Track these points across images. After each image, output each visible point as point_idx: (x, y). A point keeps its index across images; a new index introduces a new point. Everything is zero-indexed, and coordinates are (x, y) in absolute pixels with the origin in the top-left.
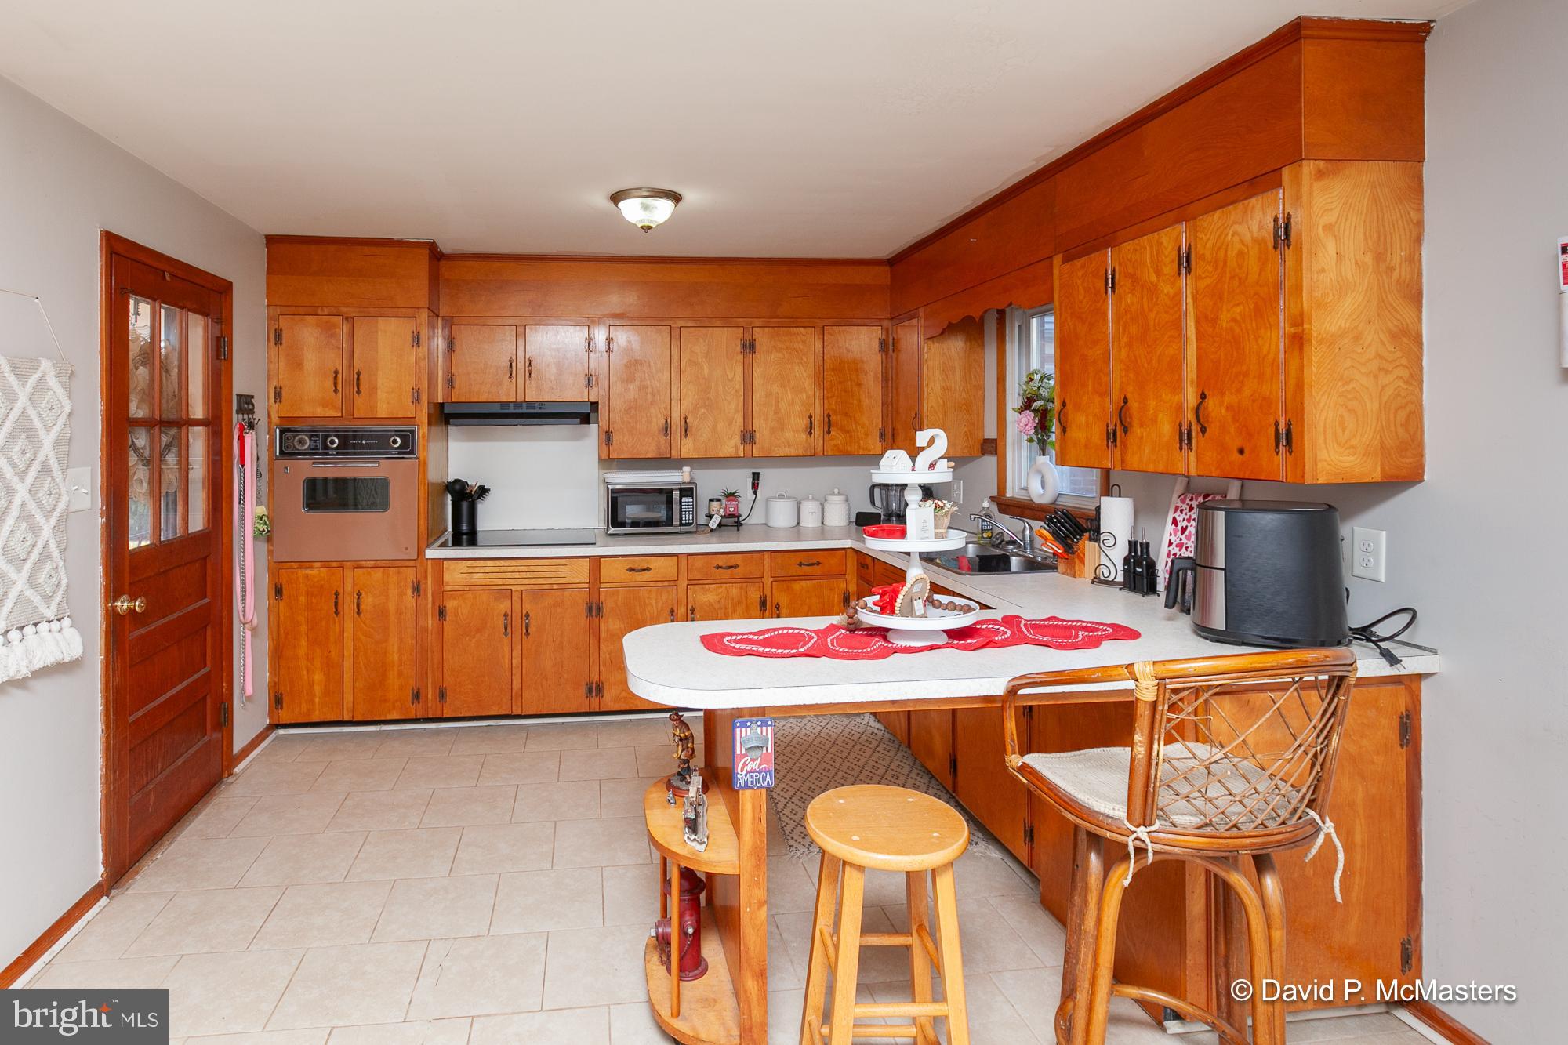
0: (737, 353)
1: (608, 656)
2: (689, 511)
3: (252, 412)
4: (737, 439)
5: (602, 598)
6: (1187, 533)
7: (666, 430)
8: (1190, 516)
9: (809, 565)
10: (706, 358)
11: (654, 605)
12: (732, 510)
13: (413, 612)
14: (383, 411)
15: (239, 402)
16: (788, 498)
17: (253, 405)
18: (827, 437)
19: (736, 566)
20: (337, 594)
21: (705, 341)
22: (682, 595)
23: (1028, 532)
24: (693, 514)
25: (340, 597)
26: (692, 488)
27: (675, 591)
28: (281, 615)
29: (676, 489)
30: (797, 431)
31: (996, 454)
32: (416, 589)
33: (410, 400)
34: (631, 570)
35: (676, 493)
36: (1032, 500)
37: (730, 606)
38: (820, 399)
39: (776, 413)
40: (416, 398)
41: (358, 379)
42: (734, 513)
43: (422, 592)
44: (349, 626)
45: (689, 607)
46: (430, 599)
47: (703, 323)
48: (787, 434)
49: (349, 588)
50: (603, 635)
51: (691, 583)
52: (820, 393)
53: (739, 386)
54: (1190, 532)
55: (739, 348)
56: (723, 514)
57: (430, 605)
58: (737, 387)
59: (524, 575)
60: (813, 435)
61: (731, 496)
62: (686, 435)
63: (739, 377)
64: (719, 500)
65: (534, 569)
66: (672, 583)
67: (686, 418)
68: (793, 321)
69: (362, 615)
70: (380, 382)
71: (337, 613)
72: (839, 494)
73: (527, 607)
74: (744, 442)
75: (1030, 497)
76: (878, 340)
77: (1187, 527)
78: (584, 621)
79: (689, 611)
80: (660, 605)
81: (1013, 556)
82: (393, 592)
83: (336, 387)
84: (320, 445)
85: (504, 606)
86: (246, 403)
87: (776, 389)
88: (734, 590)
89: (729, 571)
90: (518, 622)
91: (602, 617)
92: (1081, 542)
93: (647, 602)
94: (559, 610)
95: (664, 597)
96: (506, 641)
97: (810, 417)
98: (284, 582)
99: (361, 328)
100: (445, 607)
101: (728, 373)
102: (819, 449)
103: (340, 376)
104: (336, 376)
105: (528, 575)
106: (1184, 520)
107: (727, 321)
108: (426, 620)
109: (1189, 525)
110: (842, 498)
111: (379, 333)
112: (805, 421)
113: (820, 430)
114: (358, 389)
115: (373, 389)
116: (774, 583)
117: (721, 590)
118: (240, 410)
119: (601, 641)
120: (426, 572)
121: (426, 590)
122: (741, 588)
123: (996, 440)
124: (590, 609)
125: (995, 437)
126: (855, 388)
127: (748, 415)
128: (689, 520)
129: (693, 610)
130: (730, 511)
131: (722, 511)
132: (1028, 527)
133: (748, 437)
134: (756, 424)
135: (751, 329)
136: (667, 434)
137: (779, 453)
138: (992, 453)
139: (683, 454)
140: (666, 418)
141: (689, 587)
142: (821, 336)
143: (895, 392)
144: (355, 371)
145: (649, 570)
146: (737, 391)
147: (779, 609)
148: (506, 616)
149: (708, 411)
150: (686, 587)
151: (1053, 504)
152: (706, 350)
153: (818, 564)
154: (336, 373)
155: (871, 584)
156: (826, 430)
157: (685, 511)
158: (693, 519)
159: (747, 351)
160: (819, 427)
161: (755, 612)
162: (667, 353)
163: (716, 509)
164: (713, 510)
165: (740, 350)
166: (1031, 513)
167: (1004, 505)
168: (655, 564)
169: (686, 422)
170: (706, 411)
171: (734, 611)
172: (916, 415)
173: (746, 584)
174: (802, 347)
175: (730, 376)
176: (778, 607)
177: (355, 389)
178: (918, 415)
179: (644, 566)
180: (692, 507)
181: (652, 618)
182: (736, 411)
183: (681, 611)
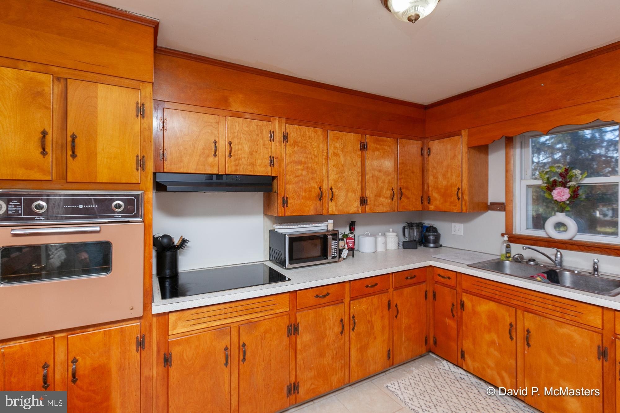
0: (358, 150)
1: (302, 362)
2: (335, 249)
4: (357, 203)
5: (298, 320)
7: (320, 197)
9: (411, 278)
10: (342, 151)
11: (331, 318)
12: (351, 245)
13: (137, 365)
14: (103, 176)
16: (371, 235)
18: (400, 201)
19: (376, 284)
20: (45, 367)
21: (341, 141)
22: (347, 309)
23: (559, 256)
24: (337, 251)
25: (50, 369)
26: (337, 233)
27: (343, 307)
29: (329, 235)
30: (387, 198)
31: (505, 210)
32: (141, 344)
33: (134, 167)
34: (317, 296)
35: (330, 237)
36: (551, 238)
37: (373, 310)
38: (396, 179)
39: (377, 187)
40: (141, 163)
41: (73, 142)
42: (352, 247)
43: (147, 344)
45: (351, 316)
46: (155, 348)
48: (382, 199)
49: (61, 357)
50: (299, 347)
51: (352, 299)
52: (396, 176)
53: (359, 170)
56: (347, 248)
57: (155, 356)
58: (358, 170)
59: (241, 313)
60: (393, 200)
61: (346, 237)
62: (331, 200)
63: (359, 164)
64: (344, 240)
65: (249, 307)
66: (341, 301)
67: (331, 189)
68: (385, 133)
69: (78, 382)
70: (100, 147)
71: (47, 386)
72: (393, 232)
73: (243, 339)
74: (361, 205)
76: (420, 149)
78: (285, 340)
79: (351, 319)
80: (335, 318)
81: (563, 271)
82: (116, 352)
83: (44, 149)
84: (21, 210)
85: (225, 342)
88: (375, 300)
89: (372, 288)
90: (235, 352)
91: (298, 334)
93: (327, 317)
94: (268, 335)
95: (338, 311)
96: (226, 370)
97: (392, 189)
99: (78, 91)
100: (171, 354)
101: (354, 162)
102: (396, 209)
103: (49, 138)
104: (44, 137)
105: (245, 312)
107: (352, 129)
108: (151, 369)
110: (395, 234)
111: (99, 98)
112: (390, 192)
114: (73, 153)
115: (92, 154)
116: (394, 291)
117: (368, 301)
119: (298, 352)
120: (151, 325)
121: (151, 342)
122: (379, 298)
123: (504, 203)
124: (289, 331)
125: (503, 201)
126: (412, 175)
127: (363, 189)
128: (335, 254)
129: (353, 317)
130: (350, 246)
131: (346, 246)
132: (559, 253)
133: (363, 201)
134: (368, 193)
135: (364, 136)
136: (320, 200)
137: (378, 210)
138: (500, 210)
139: (330, 212)
140: (320, 188)
141: (351, 302)
142: (396, 144)
143: (431, 178)
144: (69, 134)
145: (329, 295)
146: (358, 173)
147: (397, 307)
148: (226, 349)
149: (343, 185)
150: (349, 302)
151: (571, 239)
152: (342, 147)
153: (415, 276)
154: (44, 134)
155: (453, 288)
156: (399, 197)
157: (333, 249)
158: (337, 254)
159: (363, 149)
160: (396, 196)
161: (386, 312)
162: (321, 146)
163: (343, 245)
164: (341, 246)
165: (359, 148)
166: (546, 244)
167: (514, 239)
168: (332, 290)
169: (332, 191)
170: (342, 185)
171: (375, 313)
172: (459, 189)
173: (380, 295)
174: (389, 149)
175: (355, 163)
176: (396, 306)
177: (70, 152)
178: (461, 190)
179: (325, 292)
180: (336, 246)
181: (330, 328)
182: (358, 185)
183: (347, 319)
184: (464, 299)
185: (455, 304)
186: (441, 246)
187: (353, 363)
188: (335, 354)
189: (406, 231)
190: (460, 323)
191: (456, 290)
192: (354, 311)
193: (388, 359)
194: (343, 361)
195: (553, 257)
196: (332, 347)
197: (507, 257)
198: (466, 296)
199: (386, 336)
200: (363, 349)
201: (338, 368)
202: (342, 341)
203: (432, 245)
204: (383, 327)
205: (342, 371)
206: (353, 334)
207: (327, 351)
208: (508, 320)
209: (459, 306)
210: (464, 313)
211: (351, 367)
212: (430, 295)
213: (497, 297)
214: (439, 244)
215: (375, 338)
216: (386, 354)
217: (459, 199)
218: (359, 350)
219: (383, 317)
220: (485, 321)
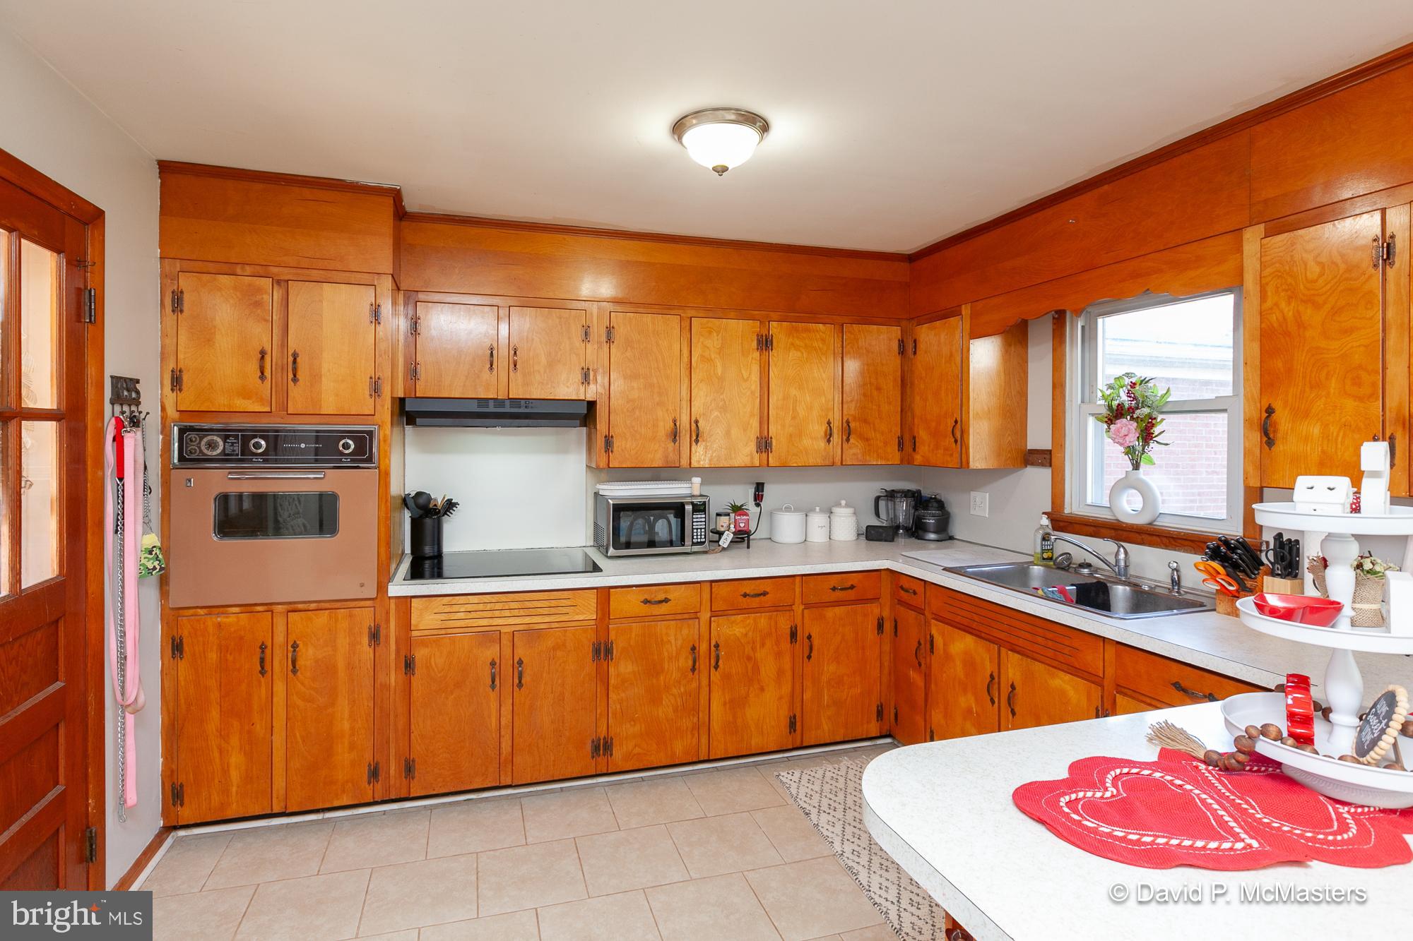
0: (753, 349)
1: (618, 707)
2: (701, 529)
3: (138, 404)
4: (752, 447)
5: (612, 636)
7: (675, 435)
9: (841, 589)
10: (719, 354)
11: (673, 641)
12: (742, 525)
13: (370, 665)
14: (329, 406)
15: (114, 386)
16: (797, 510)
17: (138, 393)
18: (845, 445)
19: (765, 594)
20: (263, 648)
21: (718, 336)
22: (704, 629)
23: (1122, 556)
24: (705, 532)
25: (268, 651)
26: (706, 502)
27: (697, 626)
28: (181, 679)
29: (688, 503)
30: (816, 438)
31: (1051, 466)
32: (375, 636)
33: (367, 393)
34: (646, 602)
35: (689, 508)
36: (1119, 519)
37: (758, 639)
38: (839, 404)
39: (794, 418)
40: (376, 389)
41: (295, 361)
42: (745, 529)
43: (382, 639)
44: (280, 688)
45: (713, 643)
46: (393, 647)
47: (716, 311)
48: (805, 442)
49: (280, 638)
50: (612, 681)
51: (715, 614)
52: (838, 397)
53: (756, 386)
55: (755, 344)
56: (734, 530)
57: (393, 656)
58: (753, 387)
59: (516, 613)
60: (831, 443)
61: (738, 509)
62: (697, 441)
63: (756, 376)
64: (728, 515)
65: (529, 605)
66: (693, 616)
67: (697, 422)
68: (811, 315)
69: (299, 673)
70: (325, 367)
71: (263, 672)
72: (847, 506)
73: (520, 652)
74: (759, 450)
75: (1115, 516)
76: (897, 342)
78: (590, 667)
79: (713, 648)
80: (679, 642)
82: (343, 642)
83: (262, 373)
84: (238, 448)
85: (491, 652)
86: (126, 390)
87: (794, 392)
88: (763, 621)
89: (757, 599)
90: (507, 669)
91: (612, 659)
92: (1259, 577)
93: (665, 639)
94: (559, 653)
95: (685, 631)
96: (493, 696)
97: (829, 423)
98: (185, 633)
99: (300, 296)
100: (414, 658)
101: (743, 372)
102: (838, 459)
103: (268, 358)
104: (263, 358)
105: (522, 612)
107: (742, 313)
108: (388, 674)
110: (850, 510)
111: (325, 304)
112: (823, 428)
113: (838, 438)
114: (295, 376)
115: (316, 377)
116: (805, 611)
117: (748, 621)
118: (117, 399)
119: (611, 688)
120: (388, 613)
121: (387, 637)
122: (770, 618)
123: (1050, 451)
124: (597, 651)
125: (1050, 448)
126: (875, 393)
127: (764, 420)
128: (701, 538)
129: (717, 646)
130: (740, 527)
131: (732, 526)
132: (1122, 550)
133: (764, 444)
134: (773, 430)
135: (767, 323)
136: (674, 440)
137: (796, 463)
138: (1042, 465)
139: (694, 464)
140: (675, 422)
141: (713, 619)
142: (840, 335)
143: (917, 398)
144: (291, 352)
145: (669, 601)
146: (753, 393)
147: (811, 639)
148: (493, 664)
149: (721, 414)
150: (709, 619)
151: (1150, 524)
152: (720, 346)
153: (852, 587)
154: (263, 354)
155: (920, 611)
156: (845, 438)
157: (697, 529)
158: (705, 538)
159: (764, 348)
160: (838, 434)
161: (786, 645)
162: (676, 347)
163: (725, 525)
164: (722, 526)
165: (756, 347)
166: (1113, 533)
167: (1062, 522)
168: (674, 594)
169: (697, 426)
170: (719, 415)
171: (763, 645)
172: (956, 422)
173: (775, 613)
174: (821, 345)
175: (745, 375)
176: (809, 637)
177: (291, 376)
178: (959, 423)
179: (661, 597)
180: (705, 523)
181: (670, 658)
182: (752, 415)
183: (703, 647)
184: (934, 632)
185: (922, 642)
186: (951, 538)
187: (716, 726)
188: (679, 704)
189: (882, 504)
190: (927, 677)
191: (923, 614)
192: (719, 635)
193: (790, 733)
194: (695, 720)
195: (1112, 560)
196: (675, 691)
197: (1044, 559)
198: (936, 625)
199: (786, 689)
200: (737, 704)
201: (685, 728)
202: (694, 685)
203: (932, 536)
204: (780, 673)
205: (693, 735)
206: (716, 676)
207: (664, 697)
208: (989, 668)
209: (928, 646)
210: (933, 658)
211: (712, 731)
212: (888, 626)
213: (974, 625)
214: (948, 534)
215: (762, 689)
216: (784, 722)
217: (956, 441)
218: (728, 706)
219: (779, 655)
220: (959, 669)
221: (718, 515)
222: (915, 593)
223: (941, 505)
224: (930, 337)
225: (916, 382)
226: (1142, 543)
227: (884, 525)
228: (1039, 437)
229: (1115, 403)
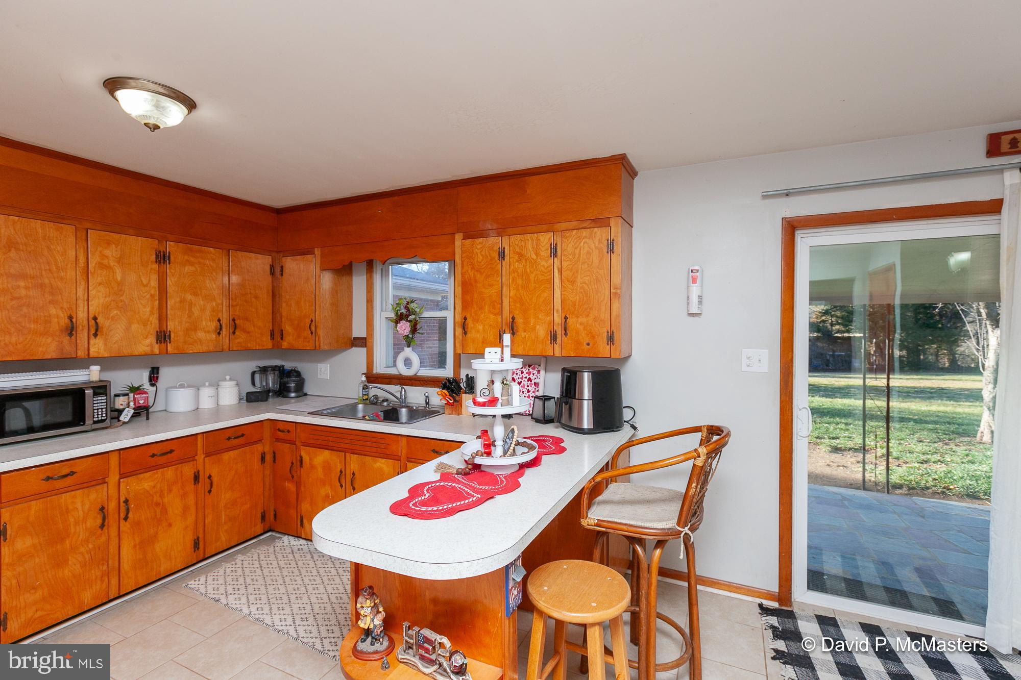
0: (152, 262)
2: (102, 409)
4: (152, 339)
5: (5, 519)
6: (522, 384)
7: (71, 330)
8: (523, 376)
9: (235, 438)
10: (118, 262)
11: (80, 508)
16: (189, 386)
18: (232, 336)
19: (171, 451)
21: (116, 248)
22: (113, 491)
23: (403, 393)
24: (106, 411)
26: (106, 386)
27: (105, 489)
29: (88, 388)
30: (209, 332)
31: (366, 347)
34: (48, 478)
35: (89, 392)
36: (401, 374)
37: (166, 487)
38: (226, 307)
39: (189, 317)
42: (144, 404)
45: (122, 499)
47: (114, 229)
48: (199, 334)
50: (5, 560)
51: (123, 476)
52: (226, 302)
53: (155, 291)
54: (524, 384)
55: (153, 257)
56: (134, 406)
58: (152, 292)
60: (221, 335)
61: (136, 390)
62: (96, 335)
63: (154, 283)
64: (127, 395)
66: (101, 481)
67: (95, 319)
68: (204, 240)
72: (231, 380)
74: (159, 342)
75: (399, 372)
76: (269, 267)
77: (521, 382)
79: (122, 504)
80: (87, 507)
81: (403, 408)
87: (189, 297)
88: (170, 473)
89: (165, 457)
91: (5, 539)
92: (461, 395)
93: (71, 507)
95: (93, 496)
97: (219, 320)
101: (143, 279)
102: (226, 347)
106: (519, 378)
107: (140, 230)
109: (522, 381)
110: (234, 383)
112: (214, 324)
113: (226, 331)
116: (206, 459)
117: (156, 475)
119: (4, 567)
122: (176, 469)
123: (365, 338)
125: (365, 336)
126: (254, 300)
127: (162, 319)
128: (102, 417)
129: (126, 501)
130: (140, 403)
131: (132, 404)
132: (403, 390)
133: (163, 337)
134: (171, 325)
135: (165, 242)
136: (71, 335)
137: (192, 350)
138: (361, 346)
139: (92, 354)
140: (70, 318)
141: (122, 480)
142: (227, 257)
143: (284, 305)
145: (73, 475)
146: (152, 296)
147: (211, 478)
149: (121, 312)
150: (117, 482)
151: (415, 375)
152: (119, 256)
153: (243, 435)
155: (293, 443)
156: (231, 331)
157: (98, 409)
158: (106, 416)
159: (162, 261)
160: (226, 328)
161: (190, 487)
162: (72, 253)
163: (125, 403)
164: (122, 405)
165: (154, 260)
166: (398, 381)
167: (373, 378)
168: (79, 467)
169: (96, 323)
170: (119, 313)
171: (170, 491)
172: (312, 321)
173: (180, 465)
174: (212, 264)
175: (145, 282)
176: (210, 477)
178: (314, 322)
179: (65, 471)
180: (105, 404)
181: (77, 523)
182: (152, 313)
183: (112, 506)
184: (303, 454)
185: (294, 462)
186: (306, 394)
187: (126, 566)
188: (87, 559)
189: (257, 376)
190: (298, 485)
191: (295, 444)
192: (128, 492)
193: (195, 551)
194: (105, 568)
195: (398, 395)
196: (82, 549)
197: (364, 400)
198: (304, 449)
199: (191, 519)
200: (145, 544)
201: (94, 577)
202: (104, 539)
203: (293, 395)
204: (186, 509)
205: (102, 581)
206: (125, 526)
207: (70, 558)
208: (339, 467)
209: (299, 464)
210: (302, 470)
211: (122, 571)
212: (269, 458)
213: (330, 444)
214: (303, 392)
215: (170, 525)
216: (189, 544)
217: (312, 333)
218: (138, 547)
219: (184, 496)
220: (320, 472)
221: (116, 396)
222: (289, 431)
223: (298, 374)
224: (291, 264)
225: (283, 294)
226: (412, 385)
227: (258, 390)
228: (358, 330)
229: (399, 312)
